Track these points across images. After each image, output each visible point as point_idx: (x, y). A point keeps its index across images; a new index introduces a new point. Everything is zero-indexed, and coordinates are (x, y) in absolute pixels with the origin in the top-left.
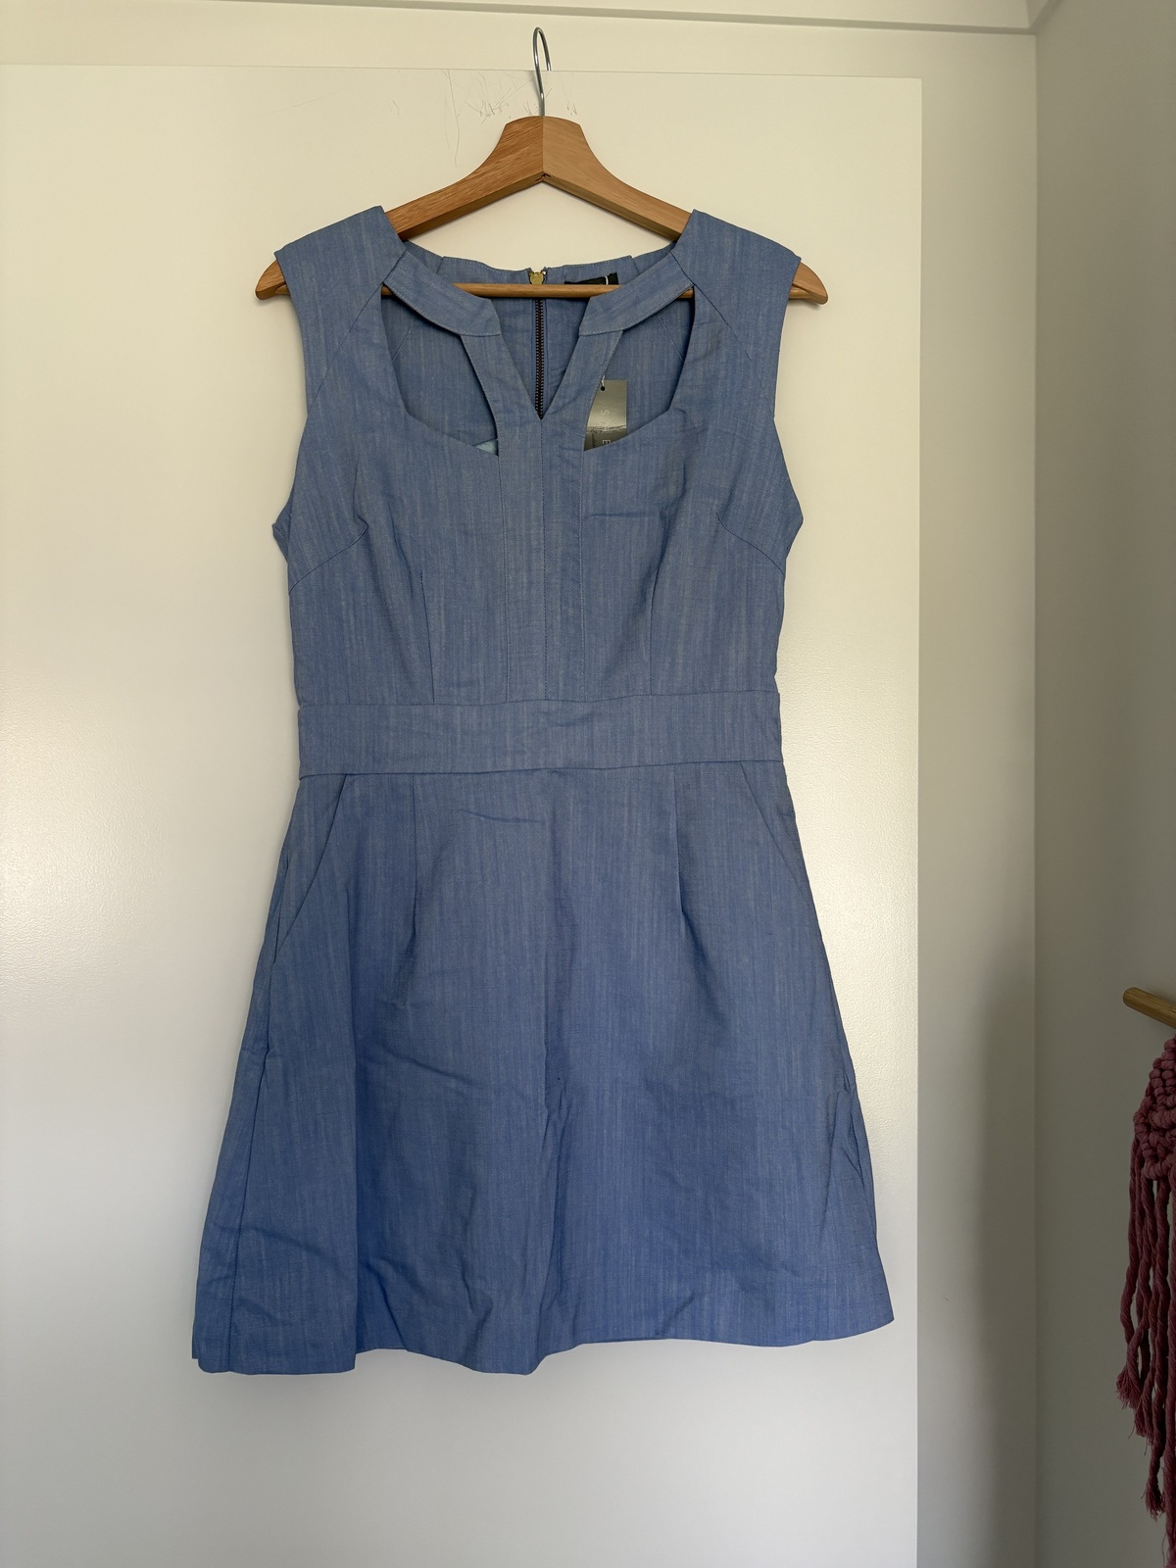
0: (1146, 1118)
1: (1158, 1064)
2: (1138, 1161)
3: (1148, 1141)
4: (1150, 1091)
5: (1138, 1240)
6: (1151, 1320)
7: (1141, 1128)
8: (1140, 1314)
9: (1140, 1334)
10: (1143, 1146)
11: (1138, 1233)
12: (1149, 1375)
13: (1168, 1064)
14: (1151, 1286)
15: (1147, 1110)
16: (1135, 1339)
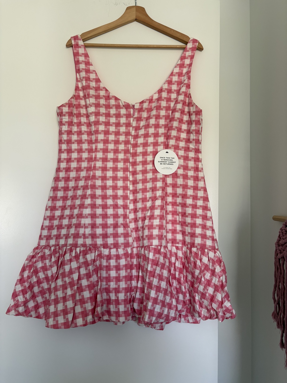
0: (278, 243)
1: (281, 229)
2: (277, 254)
3: (279, 249)
4: (279, 236)
5: (277, 276)
6: (280, 296)
7: (277, 246)
8: (277, 296)
9: (278, 301)
10: (278, 250)
11: (277, 274)
12: (280, 311)
13: (284, 228)
14: (280, 287)
15: (278, 241)
16: (276, 303)
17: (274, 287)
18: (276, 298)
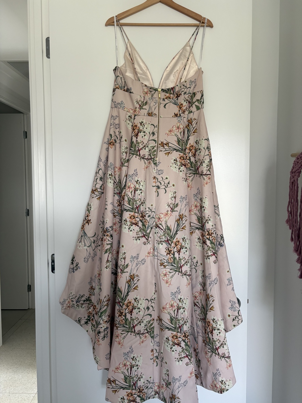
2: (291, 180)
3: (292, 175)
5: (290, 195)
7: (291, 173)
8: (290, 208)
9: (290, 211)
11: (290, 193)
13: (296, 160)
14: (292, 202)
15: (292, 170)
16: (289, 212)
17: (289, 203)
18: (289, 210)
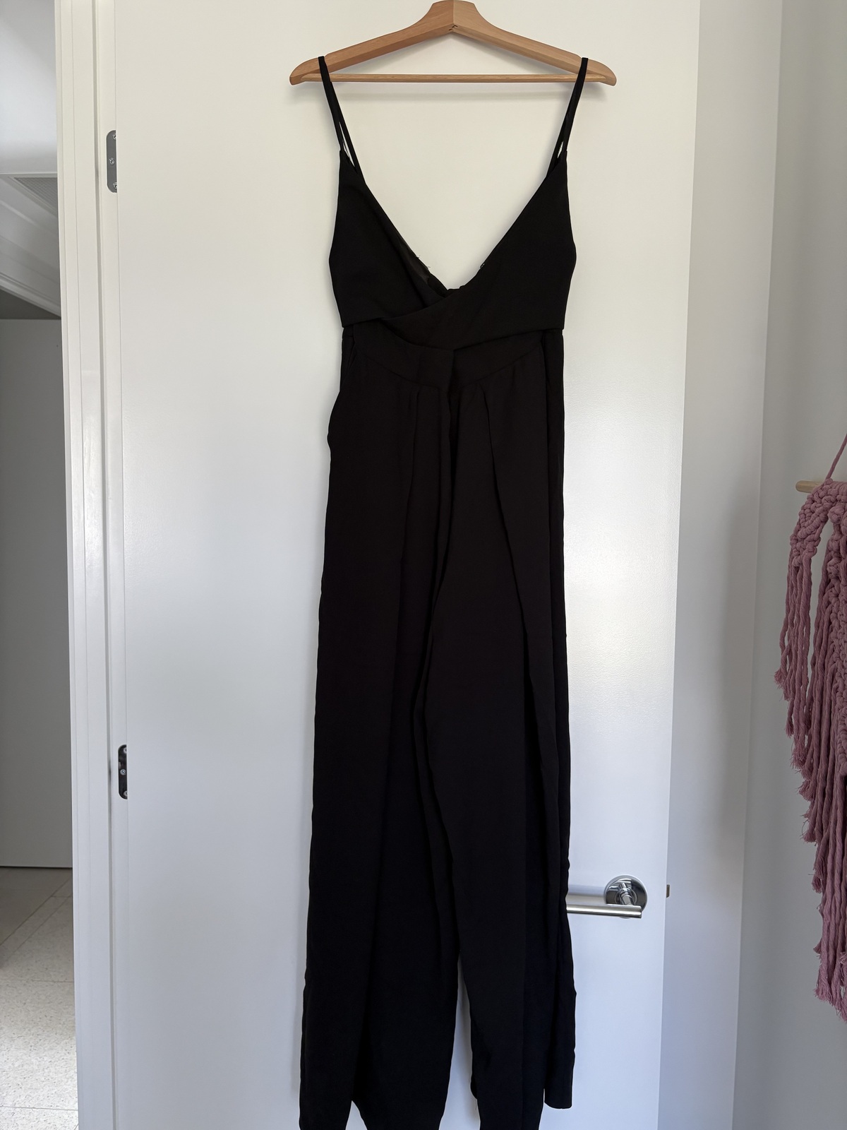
0: (796, 536)
1: (803, 508)
2: (792, 558)
3: (796, 548)
4: (799, 524)
5: (790, 601)
6: (792, 638)
7: (793, 541)
8: (788, 640)
9: (788, 648)
11: (789, 597)
13: (808, 505)
14: (794, 622)
15: (797, 531)
16: (785, 651)
17: (784, 625)
18: (786, 643)
